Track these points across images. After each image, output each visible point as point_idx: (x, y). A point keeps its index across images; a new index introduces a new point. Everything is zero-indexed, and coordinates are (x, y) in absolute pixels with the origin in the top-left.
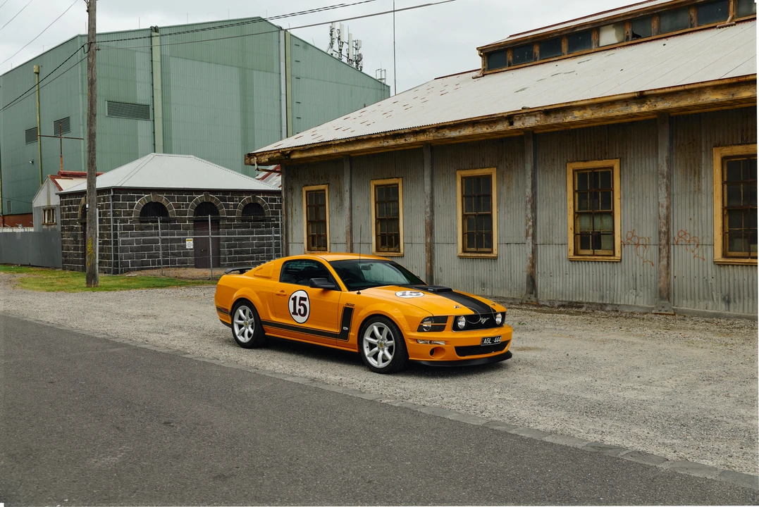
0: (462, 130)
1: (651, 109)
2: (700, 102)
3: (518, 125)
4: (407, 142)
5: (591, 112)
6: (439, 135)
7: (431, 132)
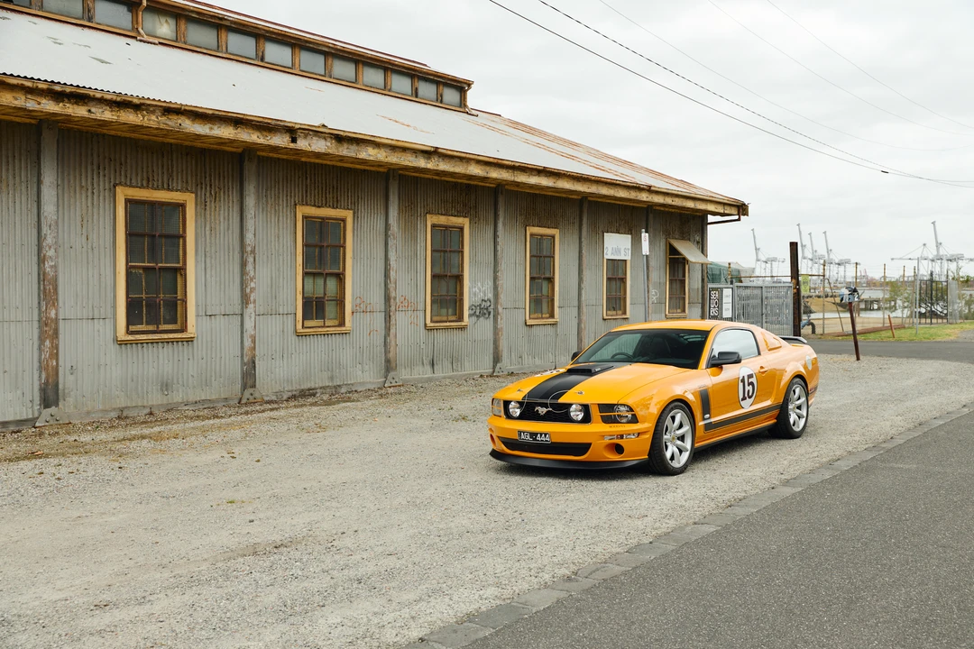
0: (216, 127)
1: (435, 168)
2: (468, 172)
3: (302, 144)
4: (93, 116)
5: (384, 154)
6: (170, 123)
7: (153, 112)
